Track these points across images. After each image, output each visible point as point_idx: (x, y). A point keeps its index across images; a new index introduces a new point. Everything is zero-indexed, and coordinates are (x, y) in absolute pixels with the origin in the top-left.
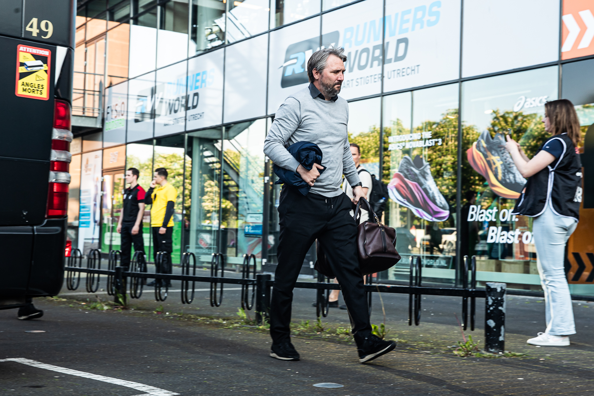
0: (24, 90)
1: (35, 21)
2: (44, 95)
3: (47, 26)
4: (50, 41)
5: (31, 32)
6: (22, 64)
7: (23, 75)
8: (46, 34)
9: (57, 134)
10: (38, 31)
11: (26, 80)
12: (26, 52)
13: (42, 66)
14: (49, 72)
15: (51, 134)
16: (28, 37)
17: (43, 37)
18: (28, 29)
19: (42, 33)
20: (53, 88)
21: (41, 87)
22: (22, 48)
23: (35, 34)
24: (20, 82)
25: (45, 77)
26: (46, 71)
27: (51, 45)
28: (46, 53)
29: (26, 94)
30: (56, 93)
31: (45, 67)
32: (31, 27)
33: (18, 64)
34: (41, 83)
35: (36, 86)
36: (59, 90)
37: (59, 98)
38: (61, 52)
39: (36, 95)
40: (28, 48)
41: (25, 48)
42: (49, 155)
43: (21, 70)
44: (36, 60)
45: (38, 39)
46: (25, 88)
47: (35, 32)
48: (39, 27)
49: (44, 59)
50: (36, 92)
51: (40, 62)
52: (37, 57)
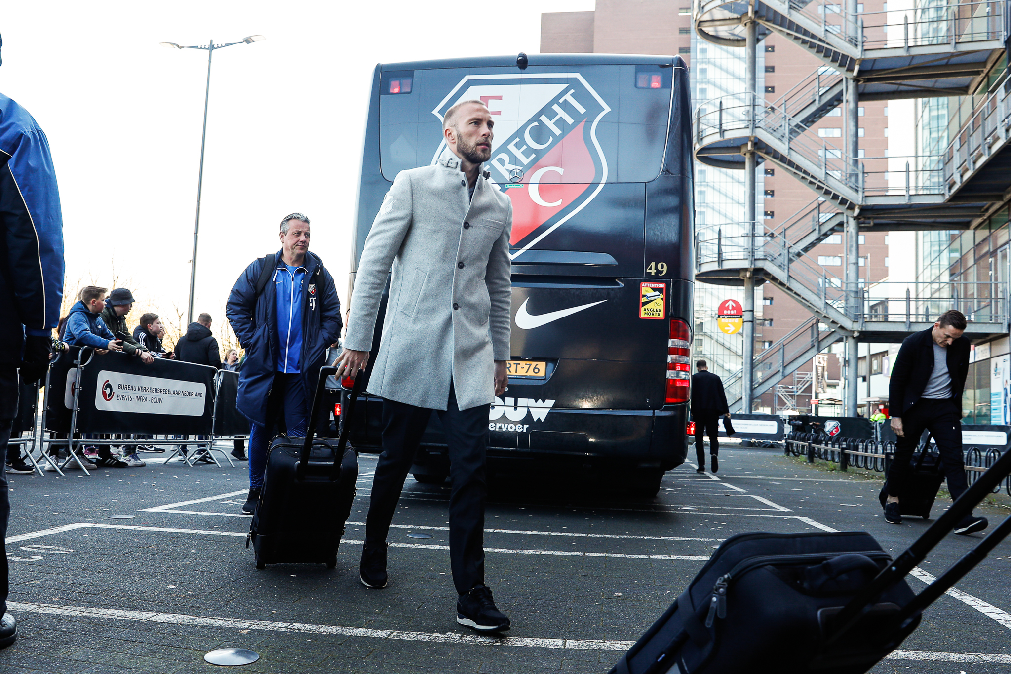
0: (645, 314)
1: (653, 264)
2: (661, 316)
3: (662, 266)
5: (652, 272)
6: (644, 296)
7: (645, 303)
8: (662, 272)
10: (655, 271)
11: (646, 307)
12: (646, 287)
13: (659, 295)
14: (664, 299)
15: (666, 342)
16: (647, 276)
17: (659, 274)
18: (648, 271)
20: (668, 311)
21: (658, 311)
24: (643, 309)
25: (662, 303)
26: (662, 299)
28: (662, 286)
29: (646, 316)
32: (651, 269)
33: (641, 296)
34: (658, 307)
35: (655, 310)
39: (655, 316)
40: (648, 284)
41: (646, 284)
42: (666, 358)
43: (644, 300)
45: (656, 276)
46: (646, 312)
48: (656, 268)
49: (660, 290)
50: (655, 314)
51: (657, 293)
52: (654, 289)
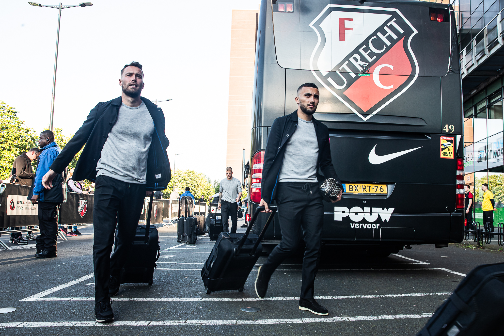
0: (444, 155)
1: (447, 126)
2: (452, 157)
3: (452, 127)
4: (453, 133)
5: (446, 131)
6: (442, 145)
7: (443, 149)
8: (452, 131)
9: (458, 173)
10: (448, 130)
11: (444, 151)
12: (444, 139)
13: (451, 144)
14: (454, 147)
15: (456, 173)
16: (444, 133)
17: (450, 132)
18: (444, 130)
19: (450, 130)
20: (456, 153)
21: (450, 153)
22: (442, 138)
23: (447, 132)
24: (442, 152)
26: (452, 146)
27: (454, 135)
28: (452, 139)
30: (457, 155)
31: (452, 145)
32: (445, 128)
33: (441, 145)
34: (450, 152)
35: (449, 153)
36: (458, 154)
37: (458, 157)
38: (458, 137)
40: (444, 138)
41: (443, 138)
42: (456, 182)
43: (442, 147)
44: (448, 142)
45: (449, 133)
46: (444, 154)
47: (447, 130)
48: (448, 128)
49: (451, 141)
50: (449, 156)
51: (450, 143)
52: (448, 141)
